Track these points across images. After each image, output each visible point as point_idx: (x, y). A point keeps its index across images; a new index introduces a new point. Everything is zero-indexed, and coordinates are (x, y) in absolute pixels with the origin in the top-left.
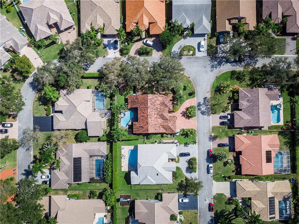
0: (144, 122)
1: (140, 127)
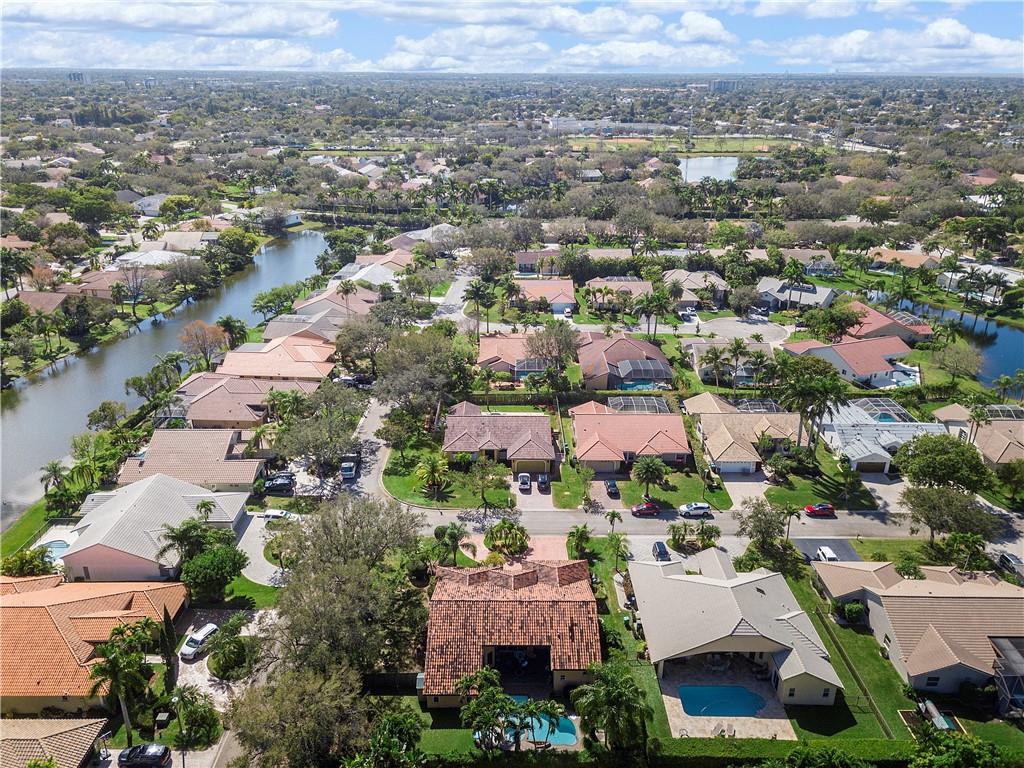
0: (552, 619)
1: (572, 638)
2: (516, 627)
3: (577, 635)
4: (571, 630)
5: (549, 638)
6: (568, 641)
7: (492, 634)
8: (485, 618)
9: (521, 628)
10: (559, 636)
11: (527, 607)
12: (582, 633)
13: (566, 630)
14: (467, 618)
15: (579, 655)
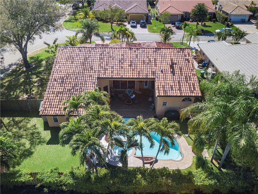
0: (155, 60)
1: (173, 73)
2: (126, 65)
4: (172, 67)
5: (154, 73)
6: (170, 75)
7: (106, 70)
8: (101, 59)
9: (131, 65)
10: (162, 71)
11: (135, 51)
12: (181, 69)
13: (168, 67)
14: (86, 59)
15: (180, 85)
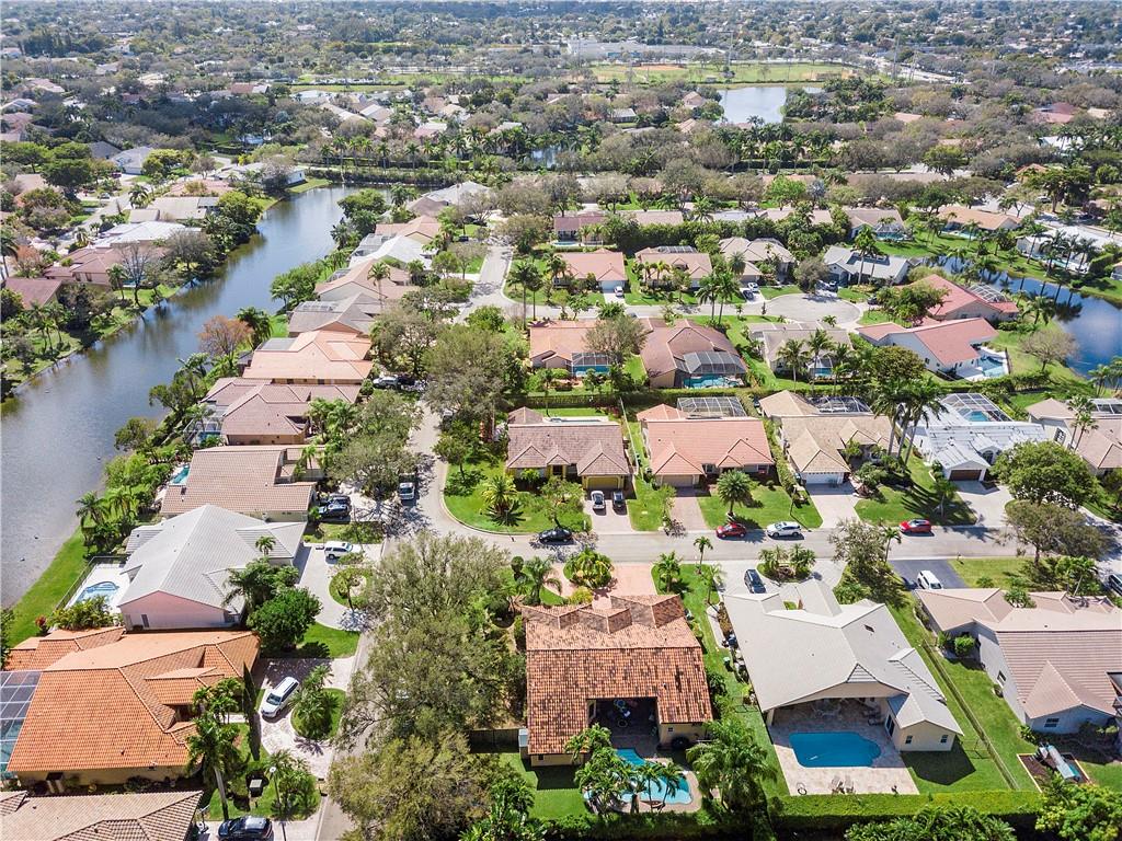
0: (656, 668)
1: (679, 688)
3: (684, 685)
4: (677, 679)
5: (655, 689)
6: (675, 691)
8: (586, 669)
9: (625, 678)
10: (665, 686)
11: (628, 655)
12: (689, 682)
13: (672, 680)
14: (567, 669)
15: (687, 707)
